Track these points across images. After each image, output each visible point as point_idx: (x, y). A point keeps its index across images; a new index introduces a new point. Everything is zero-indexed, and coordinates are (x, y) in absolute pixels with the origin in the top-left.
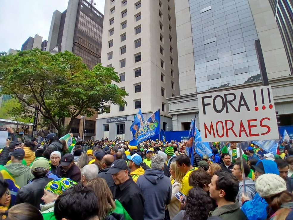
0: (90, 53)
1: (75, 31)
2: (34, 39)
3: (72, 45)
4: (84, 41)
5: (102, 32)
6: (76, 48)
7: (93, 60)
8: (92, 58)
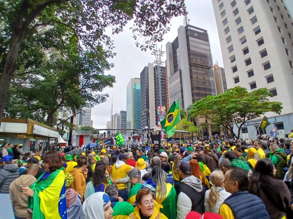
0: (203, 68)
1: (189, 54)
2: (148, 67)
3: (189, 66)
4: (197, 59)
5: (209, 45)
6: (193, 67)
7: (207, 73)
8: (206, 71)
